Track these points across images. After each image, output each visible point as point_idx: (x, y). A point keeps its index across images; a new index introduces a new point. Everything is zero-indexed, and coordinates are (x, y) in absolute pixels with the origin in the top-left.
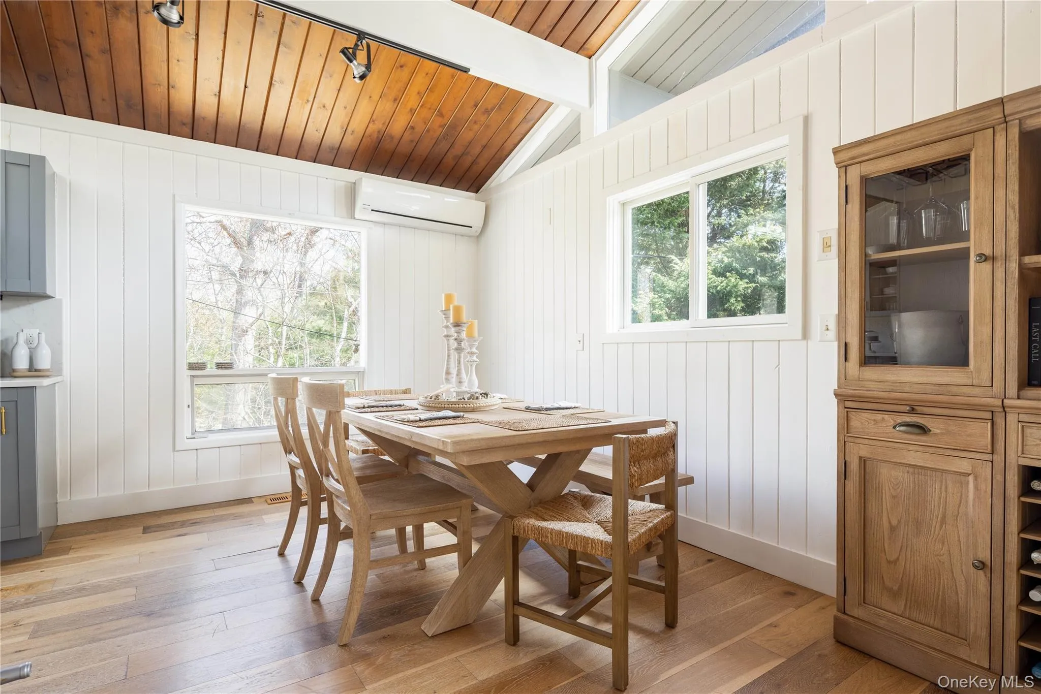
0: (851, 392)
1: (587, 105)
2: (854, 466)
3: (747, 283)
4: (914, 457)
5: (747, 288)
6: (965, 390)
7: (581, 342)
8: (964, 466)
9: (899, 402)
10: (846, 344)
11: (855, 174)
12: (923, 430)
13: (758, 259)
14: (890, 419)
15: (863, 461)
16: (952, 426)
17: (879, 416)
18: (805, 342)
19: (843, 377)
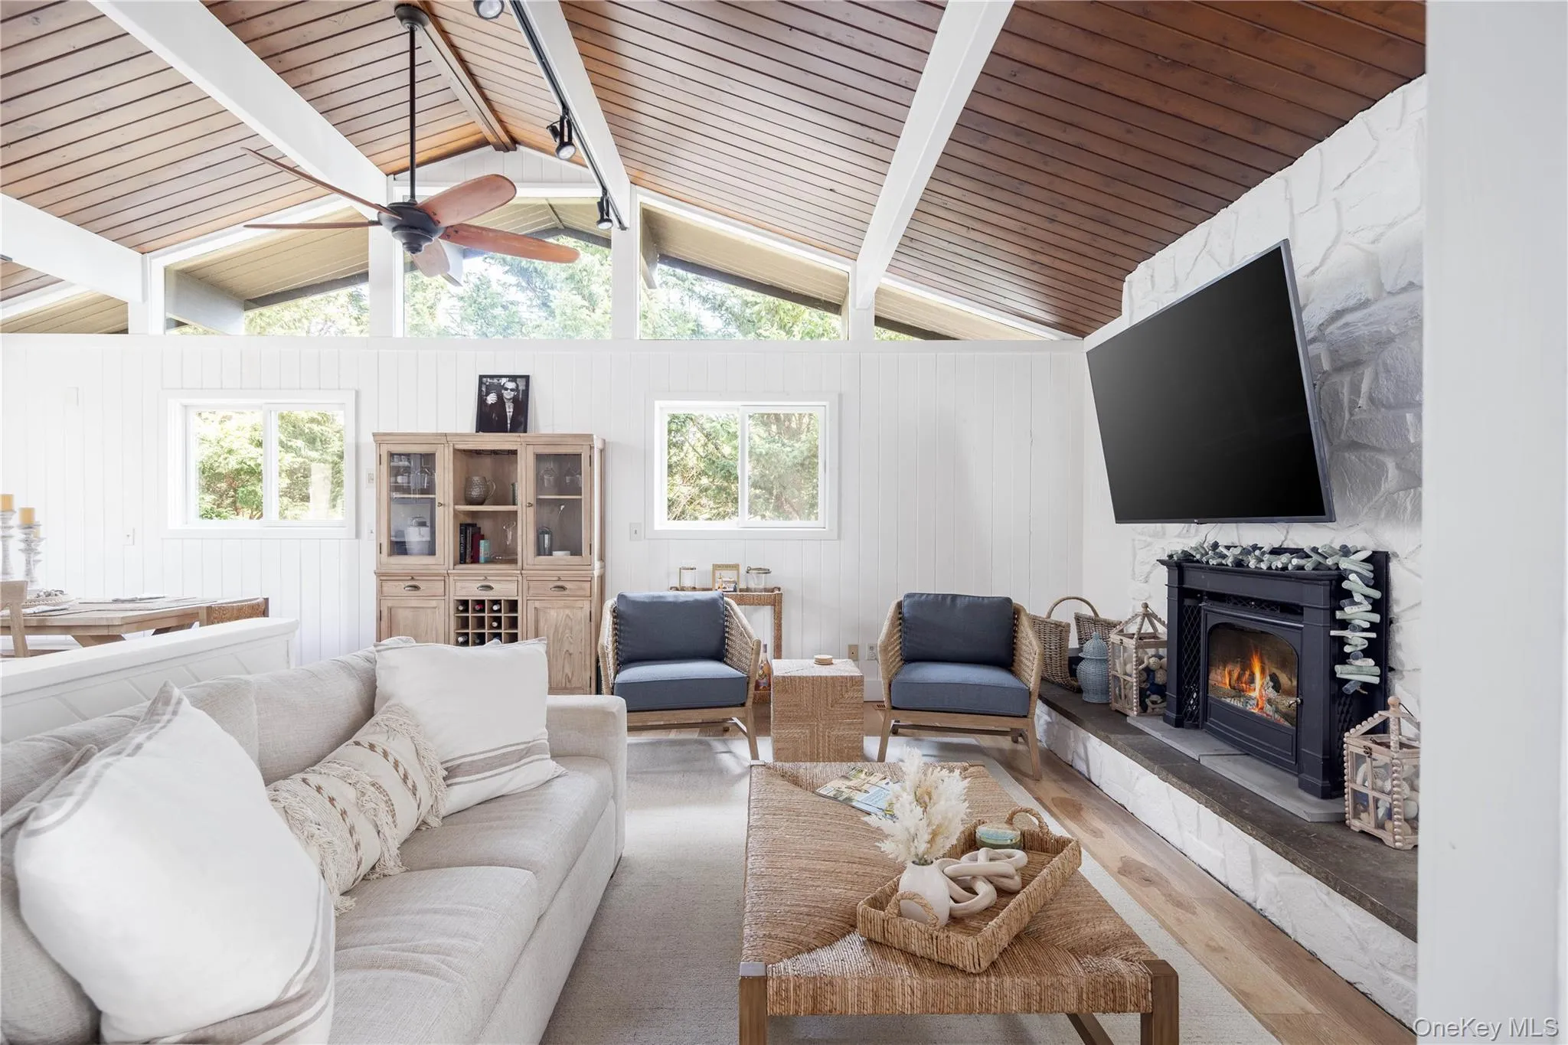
0: (384, 571)
1: (140, 300)
2: (385, 614)
3: (294, 457)
4: (414, 603)
5: (293, 463)
6: (434, 567)
7: (131, 538)
8: (434, 603)
9: (407, 575)
10: (380, 544)
11: (385, 449)
12: (416, 588)
13: (307, 431)
14: (403, 584)
15: (390, 609)
16: (430, 584)
17: (396, 583)
18: (357, 541)
19: (379, 563)
